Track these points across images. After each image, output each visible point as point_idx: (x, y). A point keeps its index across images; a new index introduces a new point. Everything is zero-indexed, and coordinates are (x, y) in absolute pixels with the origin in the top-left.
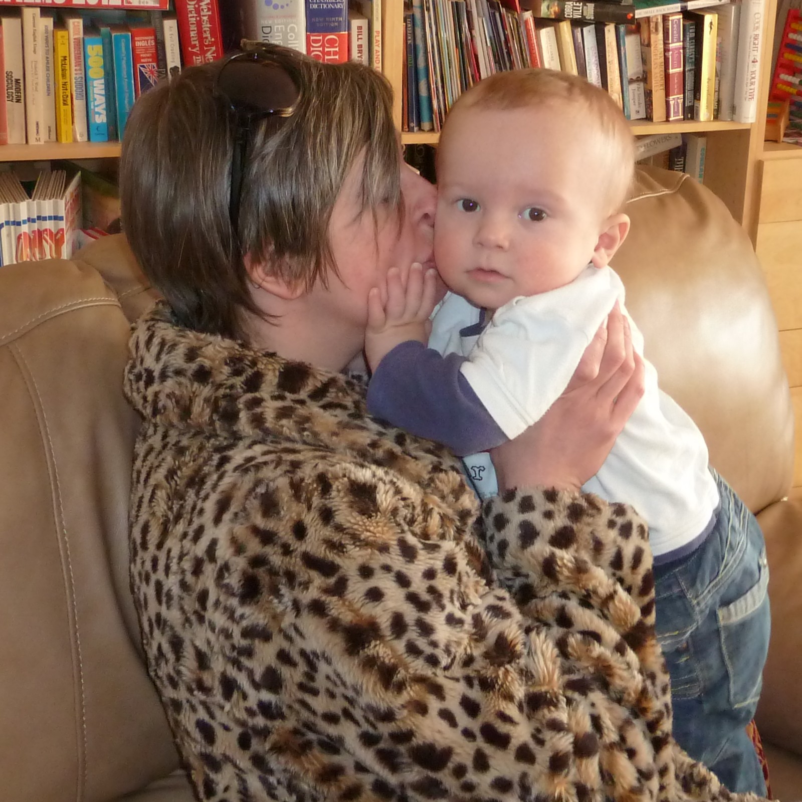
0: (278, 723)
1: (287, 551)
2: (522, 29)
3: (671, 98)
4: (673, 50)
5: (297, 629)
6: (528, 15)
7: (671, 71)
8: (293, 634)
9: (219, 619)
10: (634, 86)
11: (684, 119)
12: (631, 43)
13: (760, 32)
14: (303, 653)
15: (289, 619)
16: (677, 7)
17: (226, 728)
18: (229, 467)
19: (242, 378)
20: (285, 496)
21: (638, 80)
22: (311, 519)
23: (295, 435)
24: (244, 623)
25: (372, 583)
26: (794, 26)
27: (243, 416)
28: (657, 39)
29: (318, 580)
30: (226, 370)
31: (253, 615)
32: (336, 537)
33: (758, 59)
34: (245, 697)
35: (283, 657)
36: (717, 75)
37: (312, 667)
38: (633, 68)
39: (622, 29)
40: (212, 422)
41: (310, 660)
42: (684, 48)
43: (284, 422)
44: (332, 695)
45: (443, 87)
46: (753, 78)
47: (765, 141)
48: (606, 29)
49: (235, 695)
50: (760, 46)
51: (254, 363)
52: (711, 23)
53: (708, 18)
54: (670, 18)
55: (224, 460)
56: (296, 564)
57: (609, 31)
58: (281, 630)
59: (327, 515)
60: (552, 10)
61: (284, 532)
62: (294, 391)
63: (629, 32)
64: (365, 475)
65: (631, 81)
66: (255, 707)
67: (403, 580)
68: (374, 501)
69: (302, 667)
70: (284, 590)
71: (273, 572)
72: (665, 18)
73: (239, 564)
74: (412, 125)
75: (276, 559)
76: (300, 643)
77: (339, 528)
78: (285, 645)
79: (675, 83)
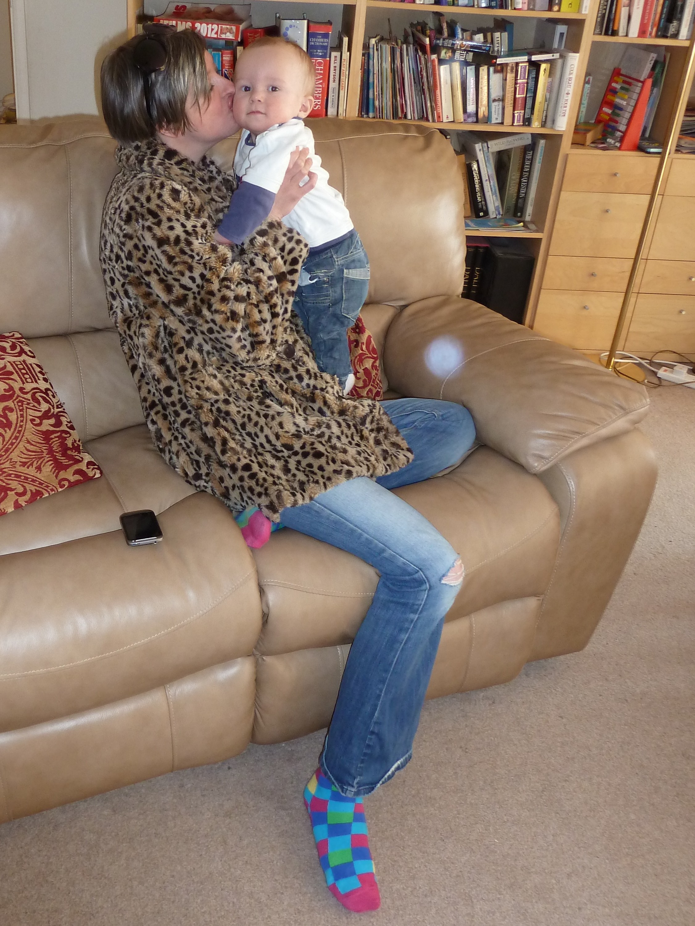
0: (132, 274)
1: (142, 206)
2: (429, 64)
3: (516, 112)
4: (520, 83)
5: (142, 237)
6: (434, 57)
7: (517, 96)
8: (141, 238)
9: (117, 230)
10: (496, 103)
11: (523, 125)
12: (496, 78)
13: (573, 76)
14: (144, 246)
15: (140, 232)
16: (525, 58)
17: (119, 280)
18: (135, 178)
19: (151, 150)
20: (148, 186)
21: (499, 100)
22: (154, 196)
23: (162, 172)
24: (125, 232)
25: (171, 224)
26: (616, 78)
27: (146, 162)
28: (510, 76)
29: (151, 219)
30: (146, 147)
31: (128, 229)
32: (161, 204)
33: (571, 92)
34: (122, 262)
35: (136, 247)
36: (546, 101)
37: (146, 252)
38: (496, 93)
39: (492, 69)
40: (135, 164)
41: (146, 249)
42: (527, 83)
43: (160, 167)
44: (151, 263)
45: (382, 94)
46: (566, 104)
47: (572, 144)
48: (481, 69)
49: (119, 262)
50: (572, 85)
51: (156, 145)
52: (545, 69)
53: (543, 66)
54: (520, 65)
55: (135, 176)
56: (144, 211)
57: (483, 70)
58: (137, 236)
59: (160, 196)
60: (448, 55)
61: (143, 199)
62: (169, 160)
63: (496, 71)
64: (178, 187)
65: (494, 101)
66: (125, 267)
67: (183, 226)
68: (179, 196)
69: (142, 251)
70: (140, 221)
71: (137, 213)
72: (517, 64)
73: (126, 208)
74: (363, 113)
75: (138, 209)
76: (143, 242)
77: (163, 202)
78: (138, 242)
79: (519, 103)
